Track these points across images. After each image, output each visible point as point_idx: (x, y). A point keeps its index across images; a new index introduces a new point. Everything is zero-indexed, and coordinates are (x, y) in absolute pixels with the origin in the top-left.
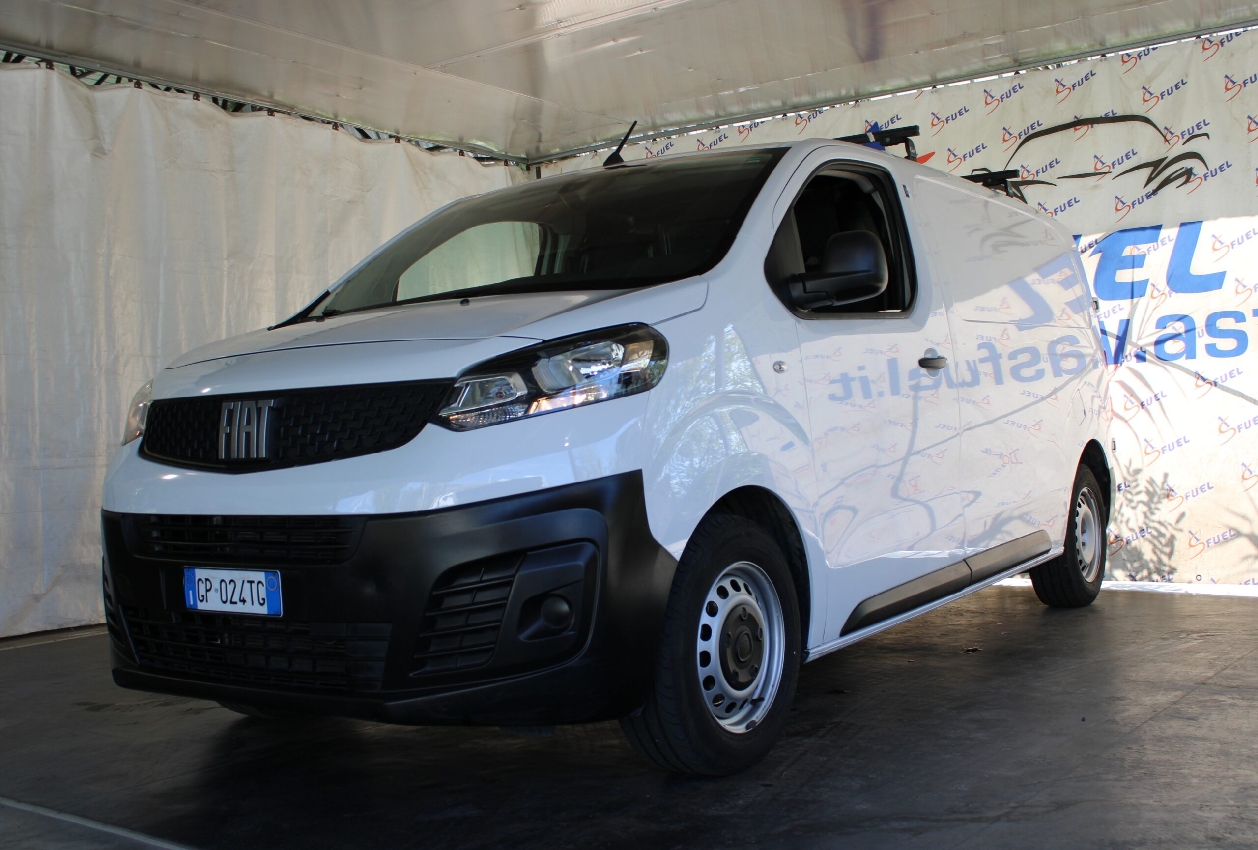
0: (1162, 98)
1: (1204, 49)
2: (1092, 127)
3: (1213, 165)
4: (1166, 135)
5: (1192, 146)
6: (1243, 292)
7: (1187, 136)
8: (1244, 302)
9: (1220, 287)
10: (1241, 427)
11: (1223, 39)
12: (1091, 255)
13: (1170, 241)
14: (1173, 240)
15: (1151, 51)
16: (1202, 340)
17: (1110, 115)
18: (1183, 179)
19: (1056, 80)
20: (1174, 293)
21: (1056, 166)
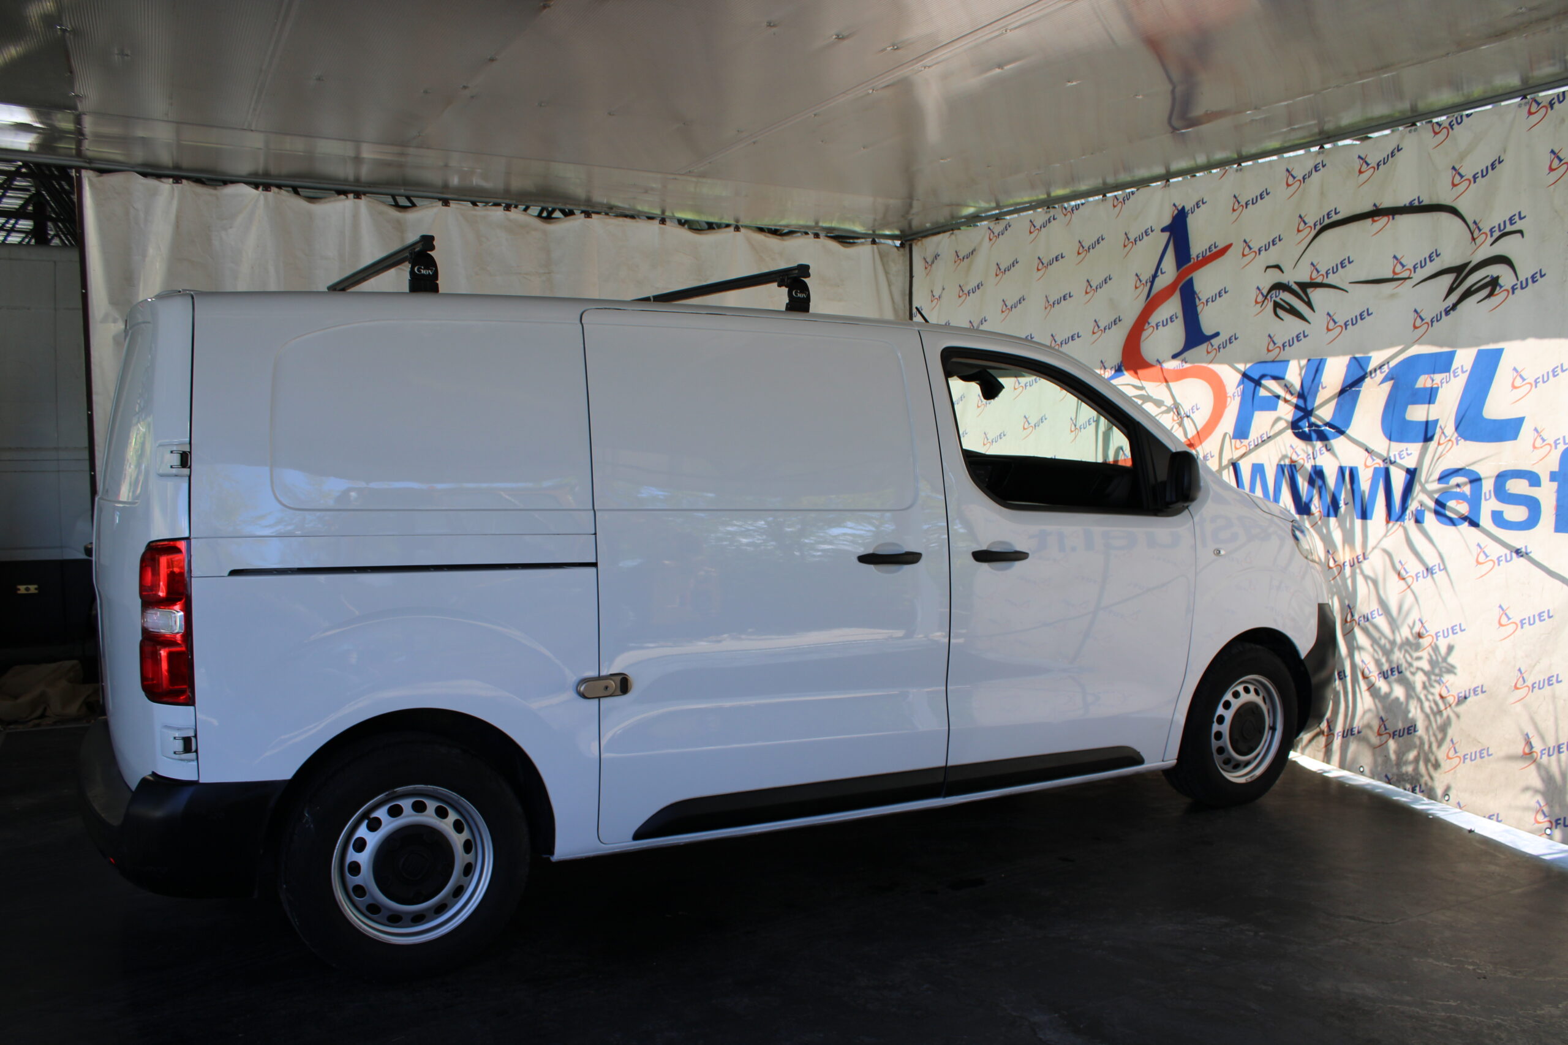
0: (1475, 182)
1: (1530, 113)
2: (1393, 219)
3: (1524, 273)
4: (1473, 230)
5: (1500, 249)
6: (1541, 447)
7: (1497, 234)
8: (1541, 460)
9: (1515, 437)
10: (1524, 622)
11: (1554, 98)
12: (1383, 382)
13: (1463, 372)
14: (1467, 371)
15: (1464, 118)
16: (1489, 505)
17: (1416, 203)
18: (1486, 292)
19: (1360, 157)
20: (1463, 440)
21: (1349, 266)
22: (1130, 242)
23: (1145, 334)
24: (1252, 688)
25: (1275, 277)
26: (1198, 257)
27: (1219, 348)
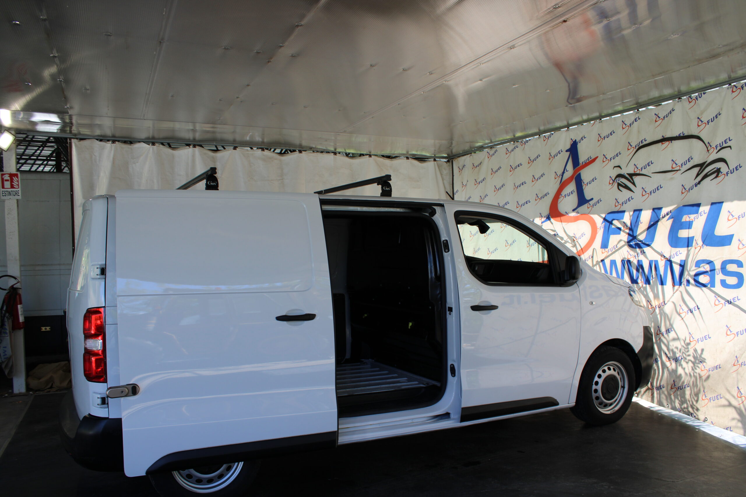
0: (708, 124)
1: (733, 92)
2: (671, 142)
3: (732, 166)
4: (708, 146)
5: (721, 155)
6: (742, 249)
7: (719, 148)
8: (743, 254)
9: (730, 244)
10: (738, 333)
11: (743, 85)
12: (668, 220)
13: (705, 213)
14: (706, 213)
15: (702, 94)
16: (719, 277)
17: (682, 135)
18: (715, 175)
19: (655, 114)
20: (705, 246)
21: (651, 165)
22: (552, 157)
23: (560, 200)
24: (612, 368)
25: (618, 171)
26: (582, 163)
27: (593, 206)
